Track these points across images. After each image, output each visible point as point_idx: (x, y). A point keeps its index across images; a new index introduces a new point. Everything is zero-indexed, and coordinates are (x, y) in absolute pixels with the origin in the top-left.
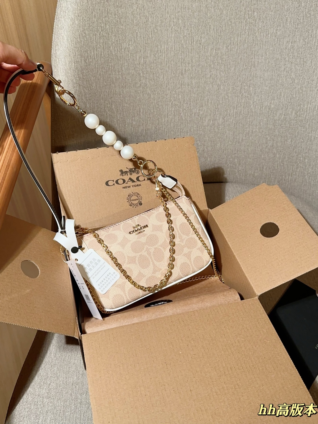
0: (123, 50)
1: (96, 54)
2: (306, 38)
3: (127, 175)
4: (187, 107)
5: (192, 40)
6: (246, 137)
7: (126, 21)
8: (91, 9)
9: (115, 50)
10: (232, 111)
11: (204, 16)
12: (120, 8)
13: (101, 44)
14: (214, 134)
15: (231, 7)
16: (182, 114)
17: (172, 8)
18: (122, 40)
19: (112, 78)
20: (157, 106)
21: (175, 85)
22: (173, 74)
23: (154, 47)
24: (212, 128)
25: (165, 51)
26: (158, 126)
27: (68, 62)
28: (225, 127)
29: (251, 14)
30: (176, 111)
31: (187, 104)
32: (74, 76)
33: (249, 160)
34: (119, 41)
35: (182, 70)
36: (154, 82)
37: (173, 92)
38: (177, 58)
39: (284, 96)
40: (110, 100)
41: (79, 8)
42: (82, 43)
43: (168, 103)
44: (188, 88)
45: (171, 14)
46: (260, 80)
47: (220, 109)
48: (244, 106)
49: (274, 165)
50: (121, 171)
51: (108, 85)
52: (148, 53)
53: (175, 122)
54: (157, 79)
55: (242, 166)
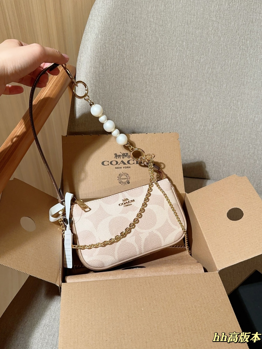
1: (113, 62)
3: (120, 158)
4: (183, 113)
5: (192, 59)
6: (232, 143)
7: (140, 39)
8: (112, 28)
9: (128, 62)
10: (221, 120)
11: (205, 41)
12: (136, 29)
13: (118, 55)
14: (204, 138)
15: (228, 36)
16: (178, 118)
17: (179, 32)
18: (135, 54)
19: (123, 83)
20: (158, 110)
21: (175, 94)
22: (174, 85)
23: (160, 62)
24: (203, 133)
25: (169, 67)
26: (157, 126)
27: (89, 67)
28: (213, 132)
29: (244, 42)
30: (173, 115)
31: (183, 110)
32: (92, 78)
33: (232, 163)
34: (132, 54)
35: (182, 83)
36: (157, 90)
37: (173, 99)
38: (179, 73)
40: (119, 100)
41: (103, 26)
42: (102, 53)
43: (167, 108)
44: (186, 97)
45: (177, 37)
46: (248, 97)
47: (210, 117)
48: (232, 117)
49: (254, 169)
50: (116, 154)
51: (119, 88)
52: (155, 66)
53: (171, 124)
55: (226, 167)
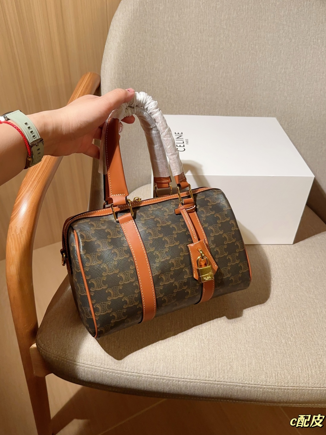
0: (155, 69)
2: (295, 66)
39: (278, 110)
54: (179, 93)
